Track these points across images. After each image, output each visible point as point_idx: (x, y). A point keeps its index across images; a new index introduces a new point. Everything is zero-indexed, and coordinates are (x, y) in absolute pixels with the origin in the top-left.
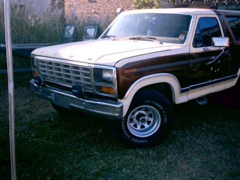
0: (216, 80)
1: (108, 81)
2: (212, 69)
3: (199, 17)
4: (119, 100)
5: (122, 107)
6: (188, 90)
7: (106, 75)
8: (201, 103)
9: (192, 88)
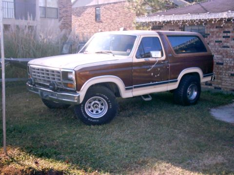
0: (157, 82)
1: (71, 80)
2: (152, 74)
3: (142, 37)
4: (77, 92)
5: (79, 97)
6: (131, 88)
7: (70, 76)
8: (146, 99)
9: (135, 87)
